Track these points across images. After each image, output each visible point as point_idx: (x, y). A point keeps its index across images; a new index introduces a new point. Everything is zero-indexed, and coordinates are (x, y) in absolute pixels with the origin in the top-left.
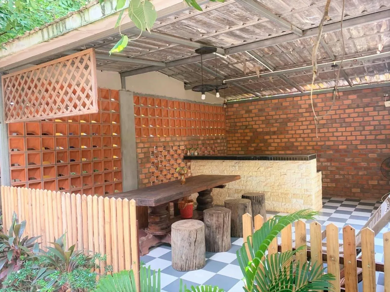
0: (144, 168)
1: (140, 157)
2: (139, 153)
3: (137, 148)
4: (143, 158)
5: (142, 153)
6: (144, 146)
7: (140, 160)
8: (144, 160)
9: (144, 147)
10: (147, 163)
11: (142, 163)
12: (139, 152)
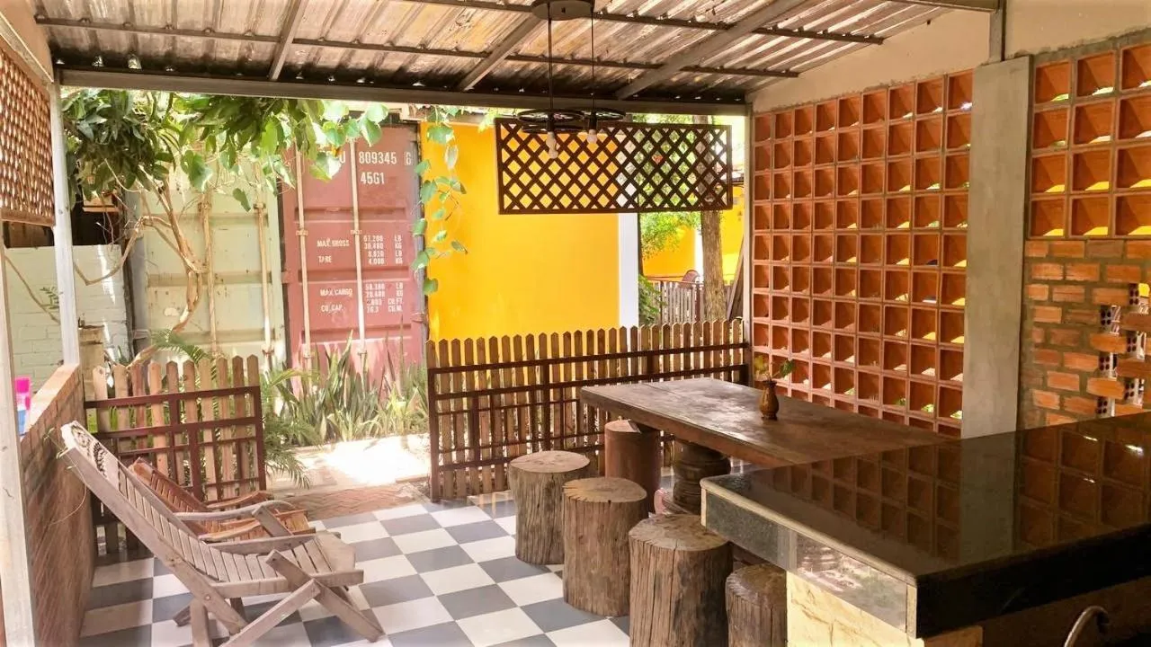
0: (1060, 369)
1: (1036, 320)
2: (1039, 303)
3: (1027, 279)
4: (1055, 324)
5: (1051, 302)
6: (1065, 275)
7: (1039, 330)
8: (1060, 335)
9: (1065, 282)
10: (1073, 350)
11: (1045, 345)
12: (1038, 298)
